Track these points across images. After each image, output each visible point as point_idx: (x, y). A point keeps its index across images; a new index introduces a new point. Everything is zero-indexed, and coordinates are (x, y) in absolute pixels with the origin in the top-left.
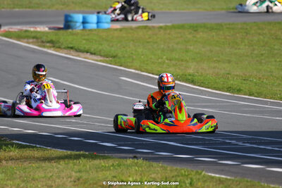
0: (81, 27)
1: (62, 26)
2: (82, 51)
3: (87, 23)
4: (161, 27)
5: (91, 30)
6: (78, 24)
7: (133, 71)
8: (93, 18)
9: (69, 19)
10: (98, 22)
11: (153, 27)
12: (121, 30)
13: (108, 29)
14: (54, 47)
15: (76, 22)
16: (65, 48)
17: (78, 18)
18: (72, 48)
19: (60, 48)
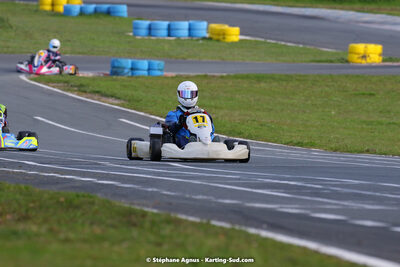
0: (130, 74)
1: (108, 72)
2: (107, 96)
3: (137, 69)
4: (222, 77)
5: (138, 77)
6: (126, 71)
7: (142, 114)
8: (144, 64)
9: (116, 64)
10: (149, 69)
11: (214, 76)
12: (172, 78)
13: (159, 77)
14: (79, 90)
15: (124, 68)
16: (90, 92)
17: (128, 63)
18: (98, 92)
19: (85, 92)
